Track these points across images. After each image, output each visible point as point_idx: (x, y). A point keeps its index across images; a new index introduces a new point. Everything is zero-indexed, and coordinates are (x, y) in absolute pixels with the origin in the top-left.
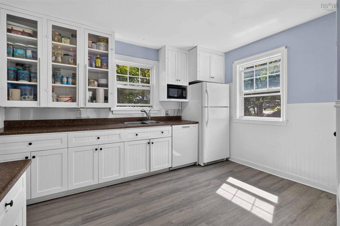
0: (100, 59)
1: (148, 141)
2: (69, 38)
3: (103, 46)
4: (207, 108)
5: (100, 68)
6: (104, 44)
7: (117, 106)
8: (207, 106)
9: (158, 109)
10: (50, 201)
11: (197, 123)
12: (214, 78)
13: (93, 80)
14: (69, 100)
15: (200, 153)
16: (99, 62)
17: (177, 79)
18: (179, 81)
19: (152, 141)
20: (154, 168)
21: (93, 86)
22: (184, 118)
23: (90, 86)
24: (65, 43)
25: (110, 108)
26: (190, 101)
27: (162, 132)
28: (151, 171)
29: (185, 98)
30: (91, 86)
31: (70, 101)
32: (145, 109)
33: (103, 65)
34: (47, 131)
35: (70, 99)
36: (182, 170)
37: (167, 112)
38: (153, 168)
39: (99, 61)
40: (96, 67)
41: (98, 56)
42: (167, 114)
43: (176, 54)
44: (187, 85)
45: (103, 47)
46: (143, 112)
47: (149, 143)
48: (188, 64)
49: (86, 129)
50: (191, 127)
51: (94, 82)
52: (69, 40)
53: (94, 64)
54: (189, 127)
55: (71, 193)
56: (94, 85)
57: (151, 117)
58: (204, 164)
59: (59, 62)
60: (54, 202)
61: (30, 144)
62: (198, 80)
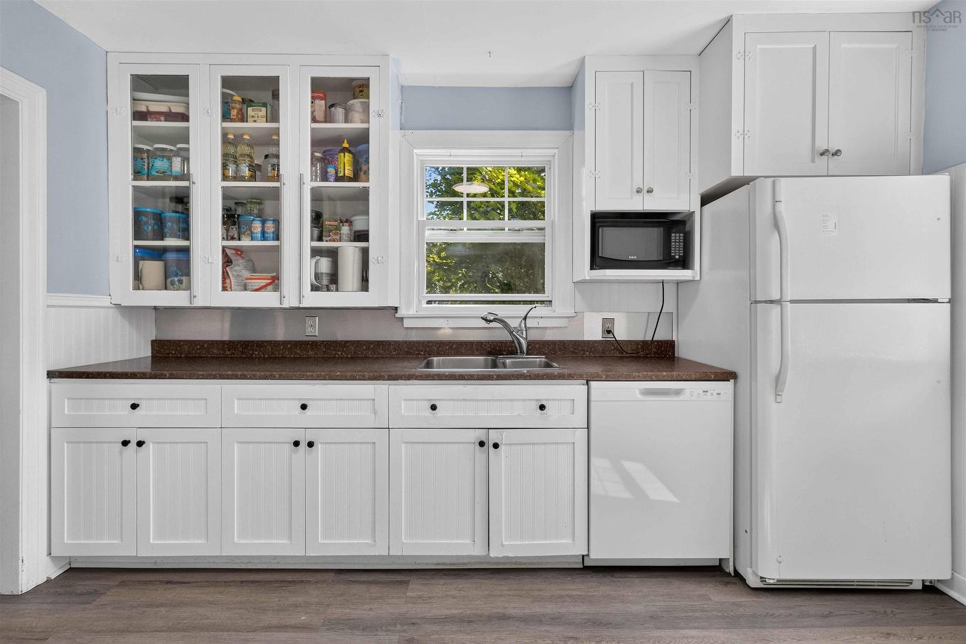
0: (350, 152)
1: (481, 435)
2: (265, 105)
3: (361, 110)
4: (776, 310)
5: (350, 180)
6: (361, 102)
7: (429, 302)
8: (776, 296)
9: (570, 312)
10: (184, 574)
11: (727, 376)
12: (837, 153)
13: (336, 223)
14: (268, 285)
15: (744, 524)
16: (345, 163)
17: (638, 183)
18: (650, 191)
19: (494, 437)
20: (505, 543)
21: (334, 241)
22: (682, 352)
23: (327, 241)
24: (255, 121)
25: (396, 309)
26: (705, 277)
27: (542, 407)
28: (492, 555)
29: (684, 262)
30: (330, 241)
31: (270, 287)
32: (501, 311)
33: (361, 169)
34: (171, 374)
35: (269, 281)
36: (637, 580)
37: (608, 325)
38: (503, 545)
39: (347, 158)
40: (338, 179)
41: (346, 145)
42: (609, 332)
43: (632, 84)
44: (695, 206)
45: (360, 112)
46: (490, 321)
47: (482, 444)
48: (695, 114)
49: (269, 373)
50: (687, 392)
51: (338, 228)
52: (264, 109)
53: (331, 170)
54: (678, 392)
55: (242, 563)
56: (338, 237)
57: (530, 344)
58: (763, 579)
59: (242, 179)
60: (186, 580)
61: (134, 406)
62: (733, 175)
